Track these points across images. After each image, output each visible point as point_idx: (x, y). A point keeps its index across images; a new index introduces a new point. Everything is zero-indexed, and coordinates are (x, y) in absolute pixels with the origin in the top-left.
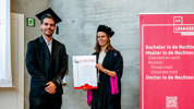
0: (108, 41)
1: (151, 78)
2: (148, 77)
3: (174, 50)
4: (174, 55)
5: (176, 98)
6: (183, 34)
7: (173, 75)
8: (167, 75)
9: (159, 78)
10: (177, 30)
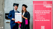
0: (26, 9)
1: (36, 20)
2: (35, 20)
3: (44, 12)
4: (44, 13)
5: (44, 26)
6: (46, 7)
7: (43, 20)
8: (41, 20)
9: (39, 20)
10: (45, 6)
